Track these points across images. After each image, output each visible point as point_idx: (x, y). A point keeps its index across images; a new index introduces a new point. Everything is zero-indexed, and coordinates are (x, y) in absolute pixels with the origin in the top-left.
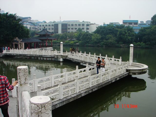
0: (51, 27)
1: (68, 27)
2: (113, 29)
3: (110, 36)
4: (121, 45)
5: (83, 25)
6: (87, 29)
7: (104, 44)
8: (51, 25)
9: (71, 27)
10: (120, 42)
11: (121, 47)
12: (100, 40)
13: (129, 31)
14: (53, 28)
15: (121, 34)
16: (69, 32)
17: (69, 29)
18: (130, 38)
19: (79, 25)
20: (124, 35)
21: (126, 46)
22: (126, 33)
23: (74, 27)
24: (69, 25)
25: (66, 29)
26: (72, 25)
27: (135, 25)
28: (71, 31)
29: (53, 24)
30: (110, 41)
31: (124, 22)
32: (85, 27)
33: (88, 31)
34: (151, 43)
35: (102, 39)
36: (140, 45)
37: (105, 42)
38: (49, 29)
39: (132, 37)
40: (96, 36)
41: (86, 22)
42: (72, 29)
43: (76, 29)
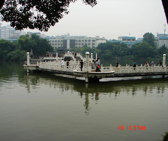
0: (60, 43)
1: (76, 42)
2: (111, 45)
3: (107, 50)
4: (116, 58)
5: (89, 41)
6: (93, 44)
7: (103, 57)
8: (60, 40)
9: (78, 42)
10: (115, 56)
11: (116, 59)
12: (100, 54)
13: (123, 47)
14: (62, 43)
15: (116, 49)
16: (76, 47)
17: (77, 44)
18: (122, 52)
19: (86, 41)
20: (118, 50)
21: (120, 58)
22: (119, 48)
23: (81, 43)
24: (77, 41)
25: (74, 44)
26: (80, 41)
27: (133, 41)
28: (78, 46)
29: (62, 39)
30: (107, 54)
31: (124, 38)
32: (91, 43)
33: (94, 46)
34: (138, 55)
35: (102, 52)
36: (130, 57)
37: (104, 55)
38: (53, 44)
39: (125, 51)
40: (97, 51)
41: (92, 38)
42: (80, 44)
43: (83, 44)
